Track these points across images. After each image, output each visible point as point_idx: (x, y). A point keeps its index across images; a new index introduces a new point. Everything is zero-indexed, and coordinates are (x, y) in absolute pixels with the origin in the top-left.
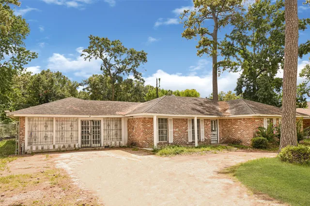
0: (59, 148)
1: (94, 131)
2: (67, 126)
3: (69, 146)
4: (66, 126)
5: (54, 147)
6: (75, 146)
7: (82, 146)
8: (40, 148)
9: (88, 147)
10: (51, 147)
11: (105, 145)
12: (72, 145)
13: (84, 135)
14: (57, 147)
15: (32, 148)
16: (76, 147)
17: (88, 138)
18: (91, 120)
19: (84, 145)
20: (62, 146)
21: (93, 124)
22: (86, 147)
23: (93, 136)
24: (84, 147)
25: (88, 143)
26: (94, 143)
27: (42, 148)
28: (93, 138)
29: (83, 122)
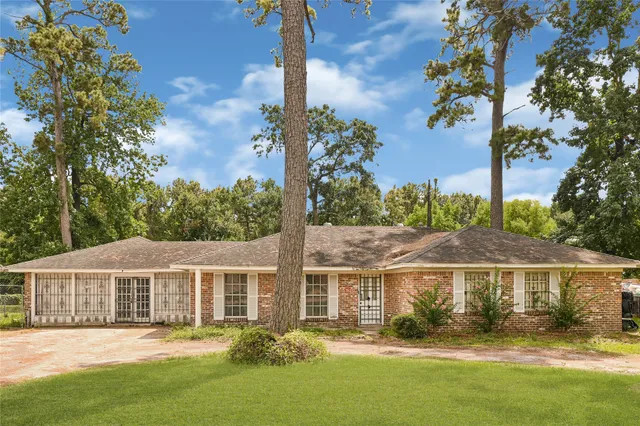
0: (81, 321)
1: (138, 296)
2: (94, 287)
3: (97, 319)
4: (92, 286)
5: (73, 319)
6: (105, 319)
7: (118, 319)
8: (52, 319)
9: (128, 322)
10: (69, 320)
11: (158, 320)
12: (101, 318)
13: (122, 302)
14: (77, 319)
15: (40, 319)
16: (108, 321)
17: (129, 308)
18: (134, 278)
19: (122, 319)
20: (85, 318)
21: (138, 284)
22: (124, 322)
23: (138, 304)
24: (121, 322)
25: (129, 316)
26: (138, 316)
27: (56, 320)
28: (138, 308)
29: (120, 280)
